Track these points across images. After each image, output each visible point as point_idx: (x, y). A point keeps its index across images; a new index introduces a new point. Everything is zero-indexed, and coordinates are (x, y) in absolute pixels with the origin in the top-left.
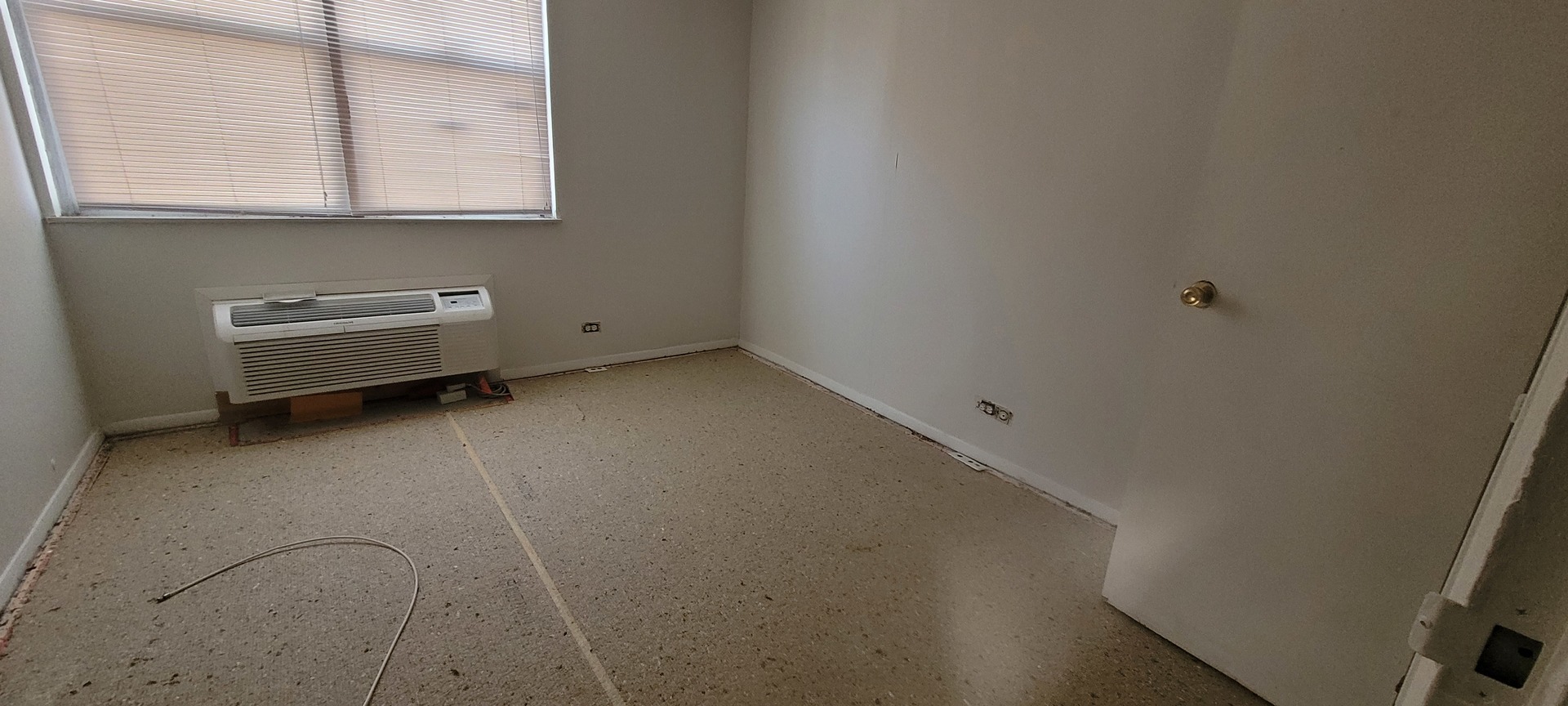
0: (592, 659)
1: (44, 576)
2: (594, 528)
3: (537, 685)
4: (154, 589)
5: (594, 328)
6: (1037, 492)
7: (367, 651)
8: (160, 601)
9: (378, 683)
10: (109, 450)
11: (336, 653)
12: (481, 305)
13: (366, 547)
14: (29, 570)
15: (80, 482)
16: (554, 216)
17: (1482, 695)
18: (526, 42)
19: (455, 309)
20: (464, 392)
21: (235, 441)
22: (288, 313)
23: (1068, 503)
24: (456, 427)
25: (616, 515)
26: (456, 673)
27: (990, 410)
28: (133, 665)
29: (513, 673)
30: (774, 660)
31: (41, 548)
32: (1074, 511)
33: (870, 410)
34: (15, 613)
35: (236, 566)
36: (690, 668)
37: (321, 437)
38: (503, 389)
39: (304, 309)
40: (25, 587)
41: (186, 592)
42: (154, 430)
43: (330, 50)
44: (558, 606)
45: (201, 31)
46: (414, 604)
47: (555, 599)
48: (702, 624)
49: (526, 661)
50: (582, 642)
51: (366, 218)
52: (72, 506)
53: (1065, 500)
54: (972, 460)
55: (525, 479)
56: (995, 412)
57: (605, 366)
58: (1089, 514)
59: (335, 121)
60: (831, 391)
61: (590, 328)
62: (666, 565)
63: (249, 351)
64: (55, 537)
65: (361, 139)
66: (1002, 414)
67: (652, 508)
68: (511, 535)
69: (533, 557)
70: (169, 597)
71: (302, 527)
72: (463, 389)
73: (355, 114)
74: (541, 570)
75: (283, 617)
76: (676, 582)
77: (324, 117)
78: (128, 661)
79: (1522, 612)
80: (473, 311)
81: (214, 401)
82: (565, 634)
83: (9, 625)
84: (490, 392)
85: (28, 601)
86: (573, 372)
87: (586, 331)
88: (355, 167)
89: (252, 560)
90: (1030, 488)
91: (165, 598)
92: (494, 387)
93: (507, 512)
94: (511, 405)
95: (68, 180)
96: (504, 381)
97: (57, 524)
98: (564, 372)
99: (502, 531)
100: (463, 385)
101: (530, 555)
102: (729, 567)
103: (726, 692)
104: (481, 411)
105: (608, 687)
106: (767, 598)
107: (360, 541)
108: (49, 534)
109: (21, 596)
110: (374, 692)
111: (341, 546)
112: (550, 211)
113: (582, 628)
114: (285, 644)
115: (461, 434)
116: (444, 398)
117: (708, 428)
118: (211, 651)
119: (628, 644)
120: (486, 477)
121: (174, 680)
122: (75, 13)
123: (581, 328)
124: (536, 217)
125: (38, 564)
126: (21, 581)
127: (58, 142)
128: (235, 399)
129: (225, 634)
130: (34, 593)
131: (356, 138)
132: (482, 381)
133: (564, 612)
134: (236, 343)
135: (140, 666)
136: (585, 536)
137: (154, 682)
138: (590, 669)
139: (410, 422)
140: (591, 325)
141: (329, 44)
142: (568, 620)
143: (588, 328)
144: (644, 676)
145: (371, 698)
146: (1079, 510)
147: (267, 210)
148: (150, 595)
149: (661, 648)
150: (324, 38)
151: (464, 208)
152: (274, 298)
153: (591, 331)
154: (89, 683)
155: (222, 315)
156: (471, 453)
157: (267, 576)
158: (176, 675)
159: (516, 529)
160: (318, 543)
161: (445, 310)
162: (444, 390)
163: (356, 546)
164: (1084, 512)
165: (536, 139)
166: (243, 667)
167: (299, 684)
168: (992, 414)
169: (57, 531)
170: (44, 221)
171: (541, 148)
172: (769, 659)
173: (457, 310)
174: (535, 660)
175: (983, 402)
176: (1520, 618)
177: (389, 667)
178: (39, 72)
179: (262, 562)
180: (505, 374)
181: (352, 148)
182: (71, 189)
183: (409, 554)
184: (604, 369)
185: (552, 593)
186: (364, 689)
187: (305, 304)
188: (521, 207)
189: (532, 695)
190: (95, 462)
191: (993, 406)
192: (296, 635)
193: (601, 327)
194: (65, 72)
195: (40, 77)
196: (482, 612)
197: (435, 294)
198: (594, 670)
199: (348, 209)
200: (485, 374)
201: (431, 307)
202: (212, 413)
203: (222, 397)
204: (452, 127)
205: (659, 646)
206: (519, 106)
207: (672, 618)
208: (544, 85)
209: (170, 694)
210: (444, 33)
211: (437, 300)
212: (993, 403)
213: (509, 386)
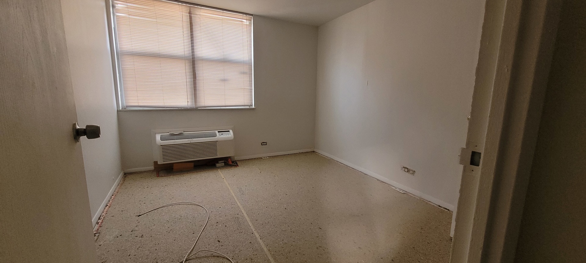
0: (260, 241)
1: (110, 208)
2: (263, 204)
3: (243, 247)
4: (137, 213)
5: (265, 144)
6: (427, 201)
7: (193, 233)
8: (138, 216)
9: (196, 242)
10: (126, 177)
11: (185, 233)
12: (230, 135)
13: (194, 206)
14: (107, 206)
15: (118, 185)
16: (253, 107)
17: (473, 171)
18: (247, 54)
19: (222, 136)
20: (223, 164)
21: (158, 176)
22: (175, 137)
23: (439, 206)
24: (221, 173)
25: (270, 201)
26: (219, 241)
27: (406, 170)
28: (132, 231)
29: (236, 243)
30: (321, 247)
31: (109, 201)
32: (442, 208)
33: (362, 172)
34: (103, 216)
35: (158, 208)
36: (292, 247)
37: (182, 176)
38: (235, 163)
39: (180, 135)
40: (106, 210)
41: (145, 214)
42: (137, 172)
43: (192, 60)
44: (250, 225)
45: (160, 57)
46: (207, 222)
47: (250, 224)
48: (297, 234)
49: (240, 240)
50: (257, 236)
51: (198, 108)
52: (116, 191)
53: (438, 205)
54: (401, 189)
55: (241, 189)
56: (408, 171)
57: (268, 157)
58: (448, 210)
59: (192, 80)
60: (347, 166)
61: (264, 144)
62: (286, 216)
63: (164, 148)
64: (112, 199)
65: (199, 85)
66: (411, 172)
67: (282, 199)
68: (236, 204)
69: (243, 211)
70: (141, 215)
71: (176, 199)
72: (223, 162)
73: (198, 78)
74: (245, 215)
75: (171, 223)
76: (289, 221)
77: (189, 79)
78: (131, 230)
79: (476, 146)
80: (228, 137)
81: (153, 164)
82: (252, 233)
83: (102, 219)
84: (231, 164)
85: (106, 214)
86: (257, 158)
87: (262, 145)
88: (196, 93)
89: (162, 207)
90: (424, 200)
91: (140, 215)
92: (233, 162)
93: (235, 198)
94: (238, 168)
95: (124, 99)
96: (236, 161)
97: (113, 195)
98: (255, 159)
99: (234, 203)
100: (223, 161)
101: (242, 211)
102: (307, 218)
103: (304, 255)
104: (229, 169)
105: (265, 249)
106: (320, 228)
107: (192, 204)
108: (111, 197)
109: (105, 212)
110: (195, 244)
111: (187, 205)
112: (252, 105)
113: (258, 233)
114: (171, 230)
115: (222, 175)
116: (218, 165)
117: (302, 176)
118: (151, 230)
119: (272, 238)
120: (229, 188)
121: (142, 236)
122: (131, 55)
123: (261, 144)
124: (248, 107)
125: (109, 205)
126: (105, 209)
127: (123, 89)
128: (159, 163)
129: (155, 226)
130: (108, 212)
131: (198, 85)
132: (229, 160)
133: (252, 227)
134: (161, 145)
135: (134, 232)
136: (260, 206)
137: (137, 236)
138: (260, 244)
139: (207, 172)
140: (264, 143)
141: (192, 59)
142: (253, 230)
143: (263, 144)
144: (277, 247)
145: (194, 246)
146: (444, 208)
147: (172, 107)
148: (136, 214)
149: (283, 240)
150: (191, 57)
151: (226, 105)
152: (172, 133)
153: (264, 145)
154: (121, 235)
155: (158, 137)
156: (225, 181)
157: (166, 212)
158: (143, 235)
159: (238, 203)
160: (181, 203)
161: (220, 137)
162: (218, 163)
163: (191, 205)
164: (446, 209)
165: (249, 83)
166: (160, 235)
167: (175, 240)
168: (407, 172)
169: (113, 197)
170: (117, 110)
171: (250, 85)
172: (319, 246)
173: (223, 136)
174: (243, 240)
175: (404, 167)
176: (476, 147)
177: (200, 238)
178: (121, 71)
179: (165, 208)
180: (236, 158)
181: (196, 88)
182: (124, 102)
183: (206, 208)
184: (268, 158)
185: (249, 222)
186: (192, 243)
187: (180, 134)
188: (243, 104)
189: (242, 249)
190: (122, 181)
191: (407, 169)
192: (174, 228)
193: (267, 143)
194: (127, 70)
195: (121, 72)
196: (227, 225)
197: (217, 132)
198: (261, 244)
199: (194, 106)
200: (230, 157)
201: (215, 135)
202: (152, 168)
203: (156, 163)
204: (224, 80)
205: (282, 239)
206: (244, 73)
207: (287, 232)
208: (252, 66)
209: (141, 240)
210: (223, 53)
211: (217, 133)
212: (407, 167)
213: (237, 162)
